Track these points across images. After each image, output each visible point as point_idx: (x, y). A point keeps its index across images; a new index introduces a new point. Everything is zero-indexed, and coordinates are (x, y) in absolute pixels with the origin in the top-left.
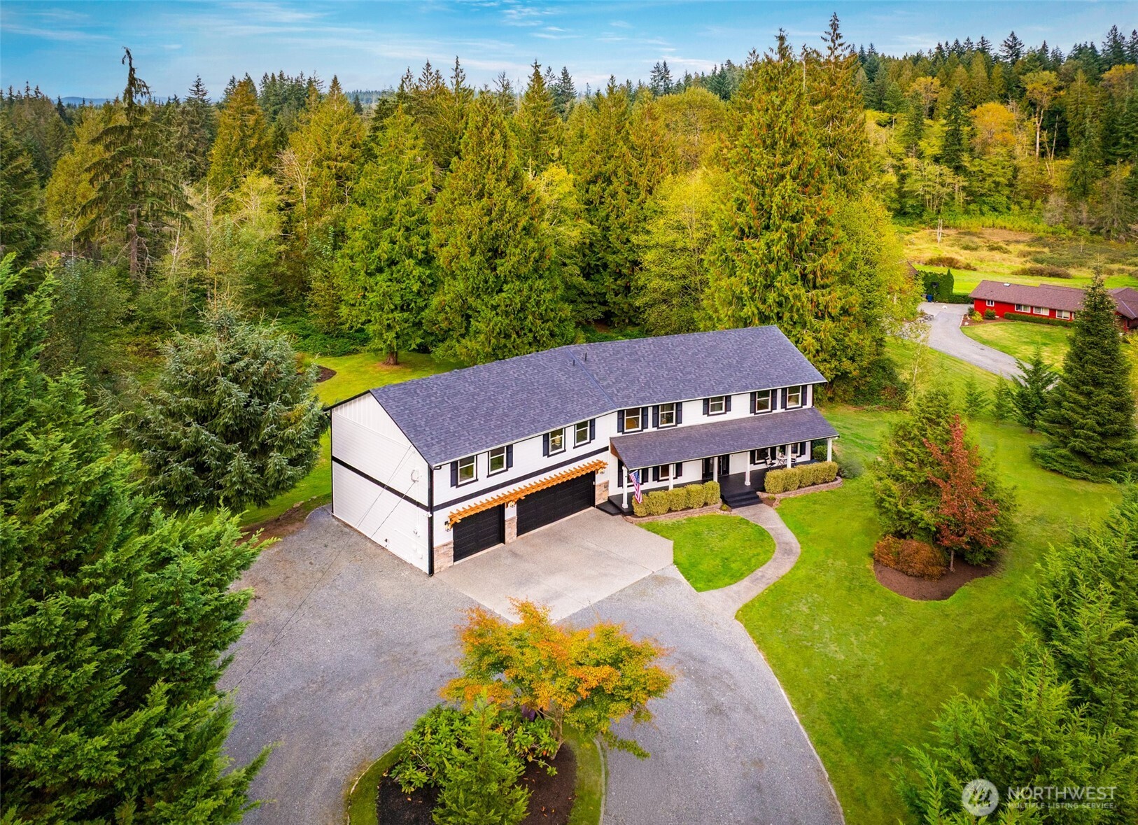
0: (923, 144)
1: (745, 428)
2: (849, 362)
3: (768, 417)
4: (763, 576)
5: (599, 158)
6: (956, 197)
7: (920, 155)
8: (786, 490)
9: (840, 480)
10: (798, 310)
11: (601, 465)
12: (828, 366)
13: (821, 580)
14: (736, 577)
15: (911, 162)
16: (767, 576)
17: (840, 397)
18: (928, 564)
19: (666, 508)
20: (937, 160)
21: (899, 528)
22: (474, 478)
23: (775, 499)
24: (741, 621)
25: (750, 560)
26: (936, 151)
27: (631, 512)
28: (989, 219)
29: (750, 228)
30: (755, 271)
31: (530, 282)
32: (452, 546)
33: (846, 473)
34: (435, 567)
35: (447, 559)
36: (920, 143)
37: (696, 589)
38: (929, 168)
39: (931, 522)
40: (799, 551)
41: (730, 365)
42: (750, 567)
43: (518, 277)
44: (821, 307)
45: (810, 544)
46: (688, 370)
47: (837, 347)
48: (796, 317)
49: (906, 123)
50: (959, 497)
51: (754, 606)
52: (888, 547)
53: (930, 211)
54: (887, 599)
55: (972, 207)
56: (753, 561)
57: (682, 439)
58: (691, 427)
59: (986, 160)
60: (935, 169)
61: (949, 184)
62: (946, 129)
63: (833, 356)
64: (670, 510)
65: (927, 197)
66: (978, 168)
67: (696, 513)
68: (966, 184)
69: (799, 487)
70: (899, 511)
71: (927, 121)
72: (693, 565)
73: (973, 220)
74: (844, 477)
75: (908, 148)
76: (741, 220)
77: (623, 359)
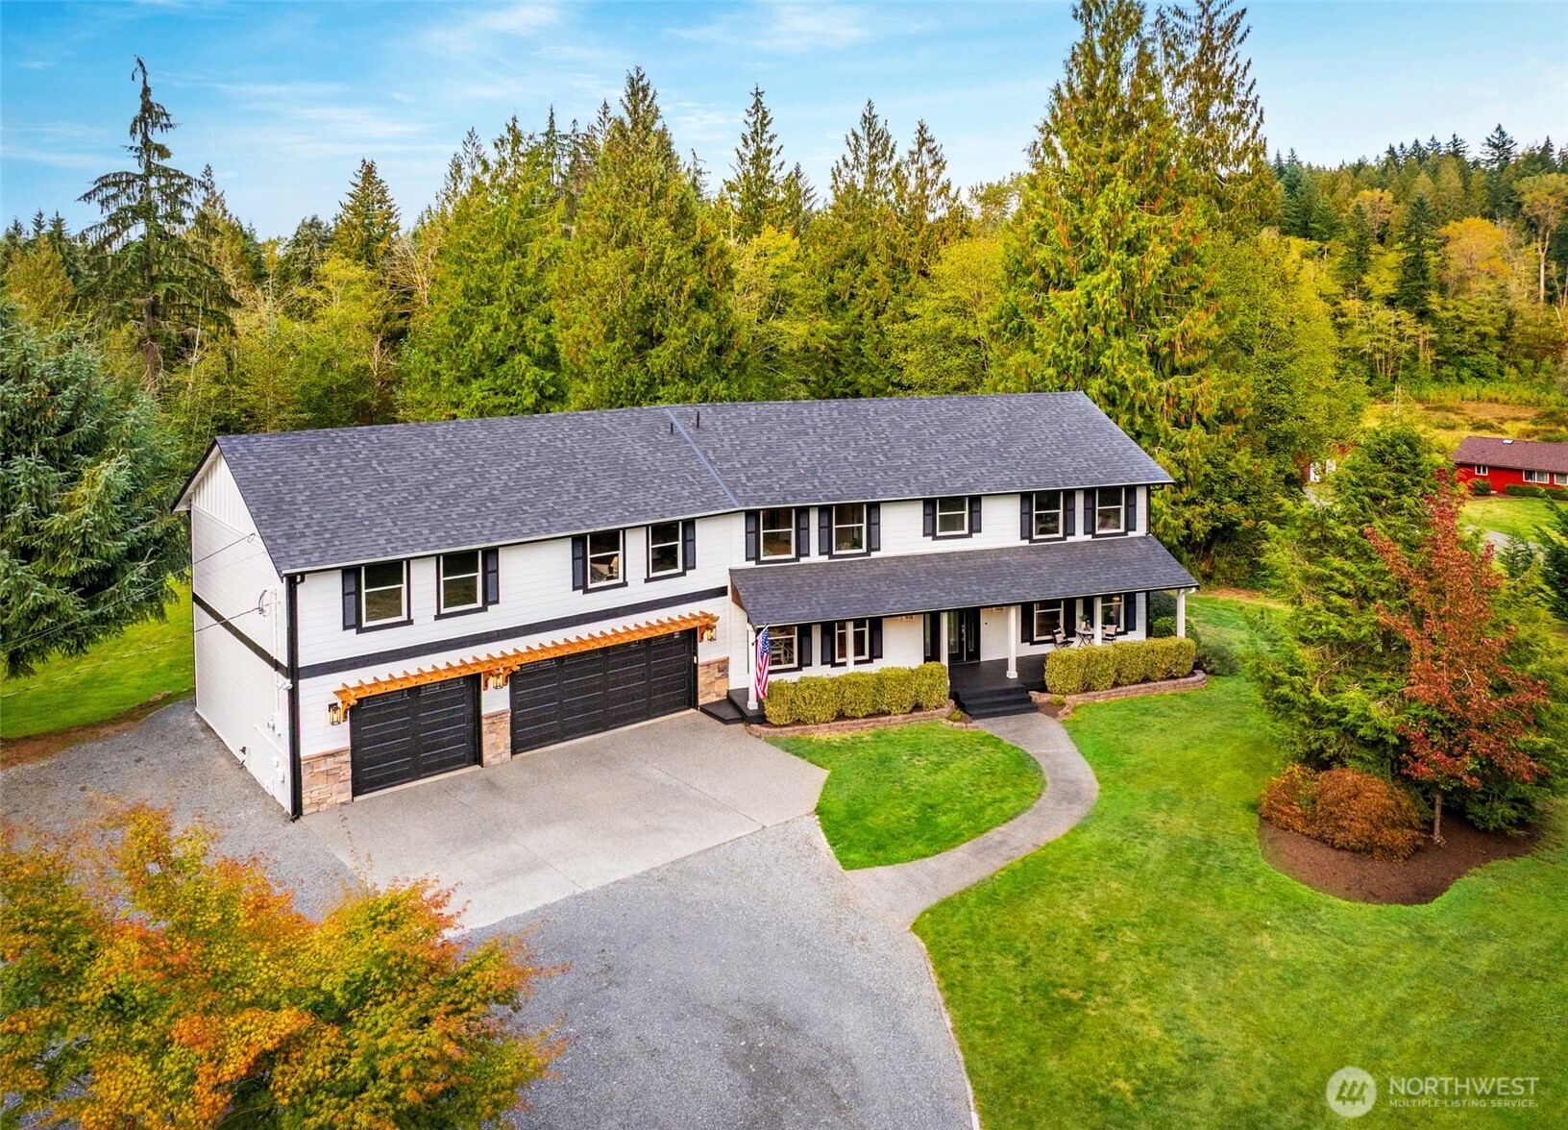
0: (1368, 280)
1: (1008, 565)
2: (1235, 504)
3: (1057, 549)
4: (1001, 843)
5: (849, 226)
6: (1421, 355)
7: (1366, 296)
8: (1087, 688)
9: (1200, 675)
10: (1142, 409)
11: (709, 623)
12: (1198, 509)
13: (1134, 852)
14: (940, 841)
15: (1353, 305)
16: (1014, 843)
17: (1223, 573)
18: (1382, 821)
19: (832, 709)
20: (1390, 302)
21: (1314, 746)
22: (404, 617)
23: (1063, 705)
24: (923, 936)
25: (982, 809)
26: (1389, 289)
27: (761, 718)
28: (1471, 389)
29: (1059, 271)
30: (1066, 341)
31: (704, 384)
32: (347, 757)
33: (1215, 664)
34: (305, 801)
35: (336, 787)
36: (1365, 278)
37: (842, 862)
38: (1380, 314)
39: (1388, 724)
40: (1095, 795)
41: (983, 447)
42: (976, 823)
43: (684, 376)
44: (1184, 406)
45: (1122, 783)
46: (898, 451)
47: (1214, 476)
48: (1139, 420)
49: (1344, 250)
50: (1451, 663)
51: (964, 902)
52: (1292, 787)
53: (1382, 377)
54: (1284, 898)
55: (1446, 370)
56: (990, 811)
57: (875, 578)
58: (900, 559)
59: (1464, 301)
60: (1387, 315)
61: (1410, 337)
62: (1405, 255)
63: (1208, 493)
64: (841, 716)
65: (1378, 356)
66: (1453, 313)
67: (897, 724)
68: (1435, 336)
69: (1116, 684)
70: (1315, 704)
71: (1376, 248)
72: (854, 816)
73: (1448, 389)
74: (1212, 672)
75: (1348, 286)
76: (1042, 254)
77: (773, 429)
